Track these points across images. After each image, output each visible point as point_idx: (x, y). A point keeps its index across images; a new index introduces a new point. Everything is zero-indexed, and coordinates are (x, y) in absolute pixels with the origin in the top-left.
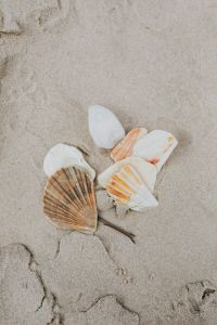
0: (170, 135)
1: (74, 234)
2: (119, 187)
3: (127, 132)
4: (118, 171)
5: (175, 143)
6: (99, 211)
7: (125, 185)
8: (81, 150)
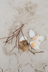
0: (43, 37)
1: (24, 52)
2: (33, 45)
3: (36, 35)
4: (33, 42)
5: (44, 39)
6: (29, 49)
7: (34, 45)
8: (27, 37)
